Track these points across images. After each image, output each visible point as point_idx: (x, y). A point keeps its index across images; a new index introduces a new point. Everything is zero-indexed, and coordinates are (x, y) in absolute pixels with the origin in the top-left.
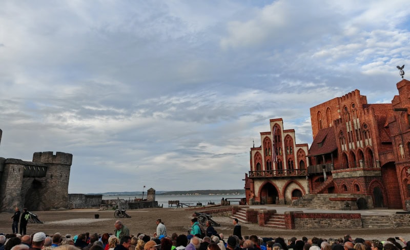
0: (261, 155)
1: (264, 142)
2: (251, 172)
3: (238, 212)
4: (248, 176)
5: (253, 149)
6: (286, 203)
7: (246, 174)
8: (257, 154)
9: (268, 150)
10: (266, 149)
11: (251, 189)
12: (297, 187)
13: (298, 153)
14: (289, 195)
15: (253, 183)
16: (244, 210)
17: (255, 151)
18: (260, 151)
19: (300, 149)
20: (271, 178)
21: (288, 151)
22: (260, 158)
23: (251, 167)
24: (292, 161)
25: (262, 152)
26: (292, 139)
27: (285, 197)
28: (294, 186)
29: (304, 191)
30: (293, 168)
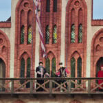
0: (7, 41)
9: (26, 28)
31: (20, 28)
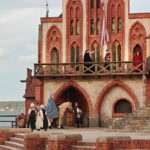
1: (68, 6)
2: (38, 65)
3: (9, 140)
4: (33, 75)
5: (44, 20)
6: (101, 124)
7: (29, 71)
8: (53, 31)
9: (75, 22)
10: (72, 21)
11: (38, 98)
12: (124, 95)
13: (131, 30)
14: (108, 109)
15: (42, 85)
16: (22, 137)
17: (50, 25)
18: (58, 25)
19: (137, 23)
20: (76, 77)
21: (114, 27)
22: (59, 39)
23: (40, 56)
24: (119, 46)
25: (63, 27)
26: (123, 3)
27: (99, 113)
28: (118, 94)
29: (137, 103)
30: (120, 58)
31: (70, 22)
